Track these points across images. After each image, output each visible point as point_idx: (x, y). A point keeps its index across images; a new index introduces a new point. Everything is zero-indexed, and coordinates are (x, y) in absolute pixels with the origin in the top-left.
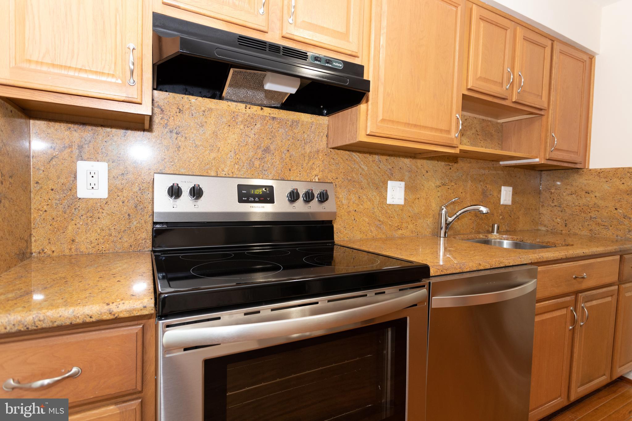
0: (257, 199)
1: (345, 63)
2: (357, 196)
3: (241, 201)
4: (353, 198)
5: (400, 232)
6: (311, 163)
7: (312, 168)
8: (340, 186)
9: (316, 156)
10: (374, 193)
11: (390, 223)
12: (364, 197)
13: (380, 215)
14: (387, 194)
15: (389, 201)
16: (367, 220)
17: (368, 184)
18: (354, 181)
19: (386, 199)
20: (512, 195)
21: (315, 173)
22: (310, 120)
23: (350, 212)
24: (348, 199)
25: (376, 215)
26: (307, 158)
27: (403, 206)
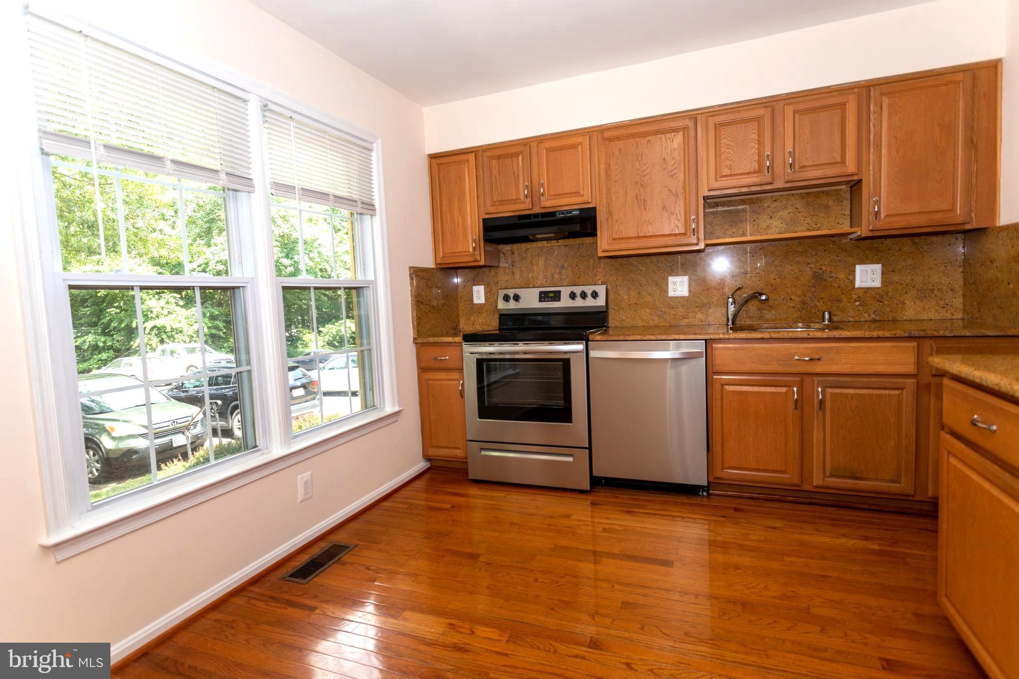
0: (550, 299)
1: (580, 210)
2: (636, 292)
3: (540, 301)
4: (633, 294)
5: (687, 321)
6: (595, 271)
7: (596, 275)
8: (620, 286)
9: (598, 266)
10: (655, 289)
11: (674, 313)
12: (644, 292)
13: (662, 306)
14: (668, 288)
15: (671, 293)
16: (648, 311)
17: (647, 282)
18: (633, 281)
19: (667, 292)
20: (882, 274)
21: (598, 278)
22: (592, 241)
23: (631, 305)
24: (628, 295)
25: (657, 307)
26: (591, 269)
27: (688, 297)
